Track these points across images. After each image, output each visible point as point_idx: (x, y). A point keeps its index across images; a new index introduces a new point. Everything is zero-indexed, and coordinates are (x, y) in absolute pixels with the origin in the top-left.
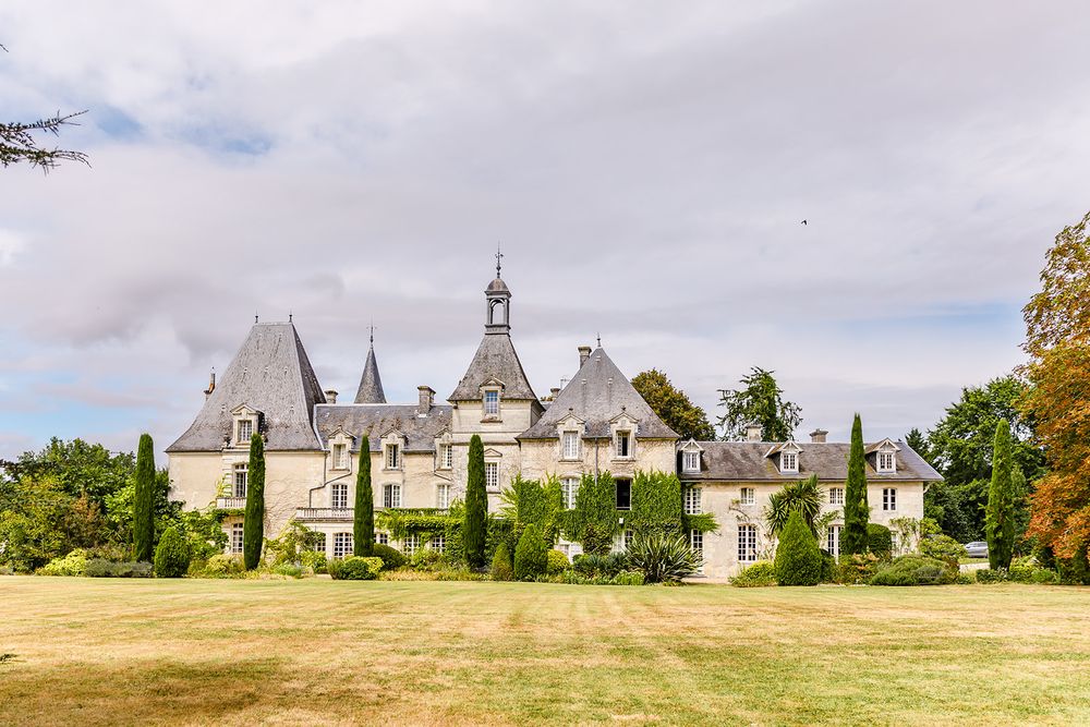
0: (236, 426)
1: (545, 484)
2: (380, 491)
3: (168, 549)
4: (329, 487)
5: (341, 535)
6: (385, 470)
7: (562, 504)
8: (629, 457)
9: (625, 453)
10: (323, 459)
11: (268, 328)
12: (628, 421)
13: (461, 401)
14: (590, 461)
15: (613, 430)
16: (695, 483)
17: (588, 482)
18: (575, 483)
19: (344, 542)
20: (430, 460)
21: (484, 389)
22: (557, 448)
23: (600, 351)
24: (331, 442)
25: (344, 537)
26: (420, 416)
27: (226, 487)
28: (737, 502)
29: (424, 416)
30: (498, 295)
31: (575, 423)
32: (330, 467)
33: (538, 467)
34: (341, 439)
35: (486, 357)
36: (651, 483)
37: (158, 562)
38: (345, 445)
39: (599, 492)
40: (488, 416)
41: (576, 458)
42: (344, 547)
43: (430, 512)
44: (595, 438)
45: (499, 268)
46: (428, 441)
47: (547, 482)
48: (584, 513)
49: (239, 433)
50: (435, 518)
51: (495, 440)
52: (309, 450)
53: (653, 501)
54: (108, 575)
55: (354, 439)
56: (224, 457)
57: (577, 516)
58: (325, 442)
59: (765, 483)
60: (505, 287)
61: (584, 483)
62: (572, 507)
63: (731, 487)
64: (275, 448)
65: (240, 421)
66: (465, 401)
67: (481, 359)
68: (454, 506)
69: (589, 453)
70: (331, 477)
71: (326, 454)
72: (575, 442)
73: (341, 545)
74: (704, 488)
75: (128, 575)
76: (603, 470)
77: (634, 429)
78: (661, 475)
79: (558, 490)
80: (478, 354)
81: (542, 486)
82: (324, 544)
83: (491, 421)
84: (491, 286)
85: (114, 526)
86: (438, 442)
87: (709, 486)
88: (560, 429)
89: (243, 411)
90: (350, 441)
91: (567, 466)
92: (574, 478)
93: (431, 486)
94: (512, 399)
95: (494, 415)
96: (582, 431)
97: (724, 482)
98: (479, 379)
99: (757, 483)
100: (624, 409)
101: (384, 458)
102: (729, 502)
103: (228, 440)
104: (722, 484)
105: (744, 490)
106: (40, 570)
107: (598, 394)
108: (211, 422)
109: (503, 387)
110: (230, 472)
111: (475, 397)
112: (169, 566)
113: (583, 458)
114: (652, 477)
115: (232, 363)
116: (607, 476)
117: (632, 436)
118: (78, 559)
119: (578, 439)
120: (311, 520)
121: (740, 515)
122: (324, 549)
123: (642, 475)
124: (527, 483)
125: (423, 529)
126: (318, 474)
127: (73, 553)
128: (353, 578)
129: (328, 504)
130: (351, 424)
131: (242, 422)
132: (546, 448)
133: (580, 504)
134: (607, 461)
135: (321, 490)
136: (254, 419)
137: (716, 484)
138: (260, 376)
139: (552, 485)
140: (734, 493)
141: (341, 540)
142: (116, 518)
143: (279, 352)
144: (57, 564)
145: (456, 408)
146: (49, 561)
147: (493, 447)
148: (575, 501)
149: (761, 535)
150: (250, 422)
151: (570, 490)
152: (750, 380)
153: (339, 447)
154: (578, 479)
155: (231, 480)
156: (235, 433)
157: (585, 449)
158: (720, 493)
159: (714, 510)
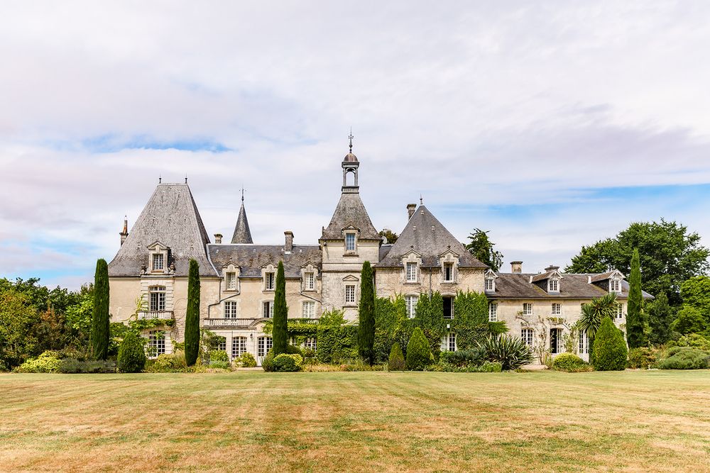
0: (151, 258)
1: (393, 301)
2: (261, 306)
3: (130, 350)
4: (223, 303)
5: (238, 338)
6: (264, 291)
7: (406, 315)
8: (452, 281)
9: (448, 279)
10: (218, 283)
11: (169, 187)
12: (452, 256)
13: (329, 240)
14: (425, 283)
15: (442, 261)
16: (492, 300)
17: (424, 299)
18: (415, 300)
19: (240, 343)
20: (298, 284)
21: (345, 232)
22: (403, 275)
23: (422, 208)
24: (225, 271)
25: (240, 340)
26: (286, 253)
27: (144, 303)
28: (521, 313)
29: (289, 253)
30: (350, 165)
31: (415, 257)
32: (223, 288)
33: (389, 288)
34: (232, 268)
35: (344, 210)
36: (468, 300)
37: (122, 361)
38: (234, 273)
39: (433, 305)
40: (348, 252)
41: (415, 281)
42: (240, 347)
43: (304, 321)
44: (429, 268)
45: (351, 146)
46: (296, 271)
47: (395, 299)
48: (422, 321)
49: (154, 263)
50: (308, 326)
51: (353, 269)
52: (207, 276)
53: (469, 312)
54: (79, 371)
55: (241, 269)
56: (142, 281)
57: (416, 323)
58: (220, 271)
59: (539, 300)
60: (356, 159)
61: (422, 300)
62: (412, 317)
63: (517, 303)
64: (182, 275)
65: (154, 255)
66: (332, 240)
67: (341, 211)
68: (324, 317)
69: (425, 279)
70: (224, 296)
71: (221, 279)
72: (415, 270)
73: (238, 345)
74: (499, 303)
75: (96, 371)
76: (435, 290)
77: (456, 261)
78: (475, 293)
79: (402, 304)
80: (338, 207)
81: (391, 302)
82: (225, 345)
83: (351, 255)
84: (346, 158)
85: (75, 332)
86: (303, 271)
87: (502, 302)
88: (405, 261)
89: (156, 247)
90: (238, 270)
91: (409, 287)
92: (414, 296)
93: (299, 303)
94: (366, 240)
95: (352, 251)
96: (420, 262)
97: (512, 299)
98: (340, 225)
99: (534, 300)
100: (449, 247)
101: (264, 282)
102: (516, 313)
103: (145, 269)
104: (511, 300)
105: (525, 305)
106: (17, 369)
107: (426, 237)
108: (129, 255)
109: (359, 231)
110: (147, 292)
111: (339, 238)
112: (131, 364)
113: (421, 282)
114: (469, 295)
115: (143, 212)
116: (437, 294)
117: (454, 266)
118: (49, 359)
119: (417, 268)
120: (215, 328)
121: (524, 322)
122: (225, 349)
123: (462, 294)
124: (381, 299)
125: (300, 334)
126: (215, 294)
127: (44, 354)
128: (284, 370)
129: (222, 316)
130: (236, 258)
131: (155, 256)
132: (394, 274)
133: (418, 314)
134: (437, 283)
135: (217, 306)
136: (165, 253)
137: (507, 300)
138: (166, 222)
139: (399, 301)
140: (520, 308)
141: (238, 342)
142: (76, 326)
143: (179, 204)
144: (32, 363)
145: (325, 245)
146: (22, 361)
147: (352, 274)
148: (414, 312)
149: (537, 336)
150: (162, 255)
151: (411, 305)
152: (474, 236)
153: (230, 275)
154: (416, 297)
155: (147, 298)
156: (151, 263)
157: (422, 276)
158: (509, 307)
159: (506, 318)
